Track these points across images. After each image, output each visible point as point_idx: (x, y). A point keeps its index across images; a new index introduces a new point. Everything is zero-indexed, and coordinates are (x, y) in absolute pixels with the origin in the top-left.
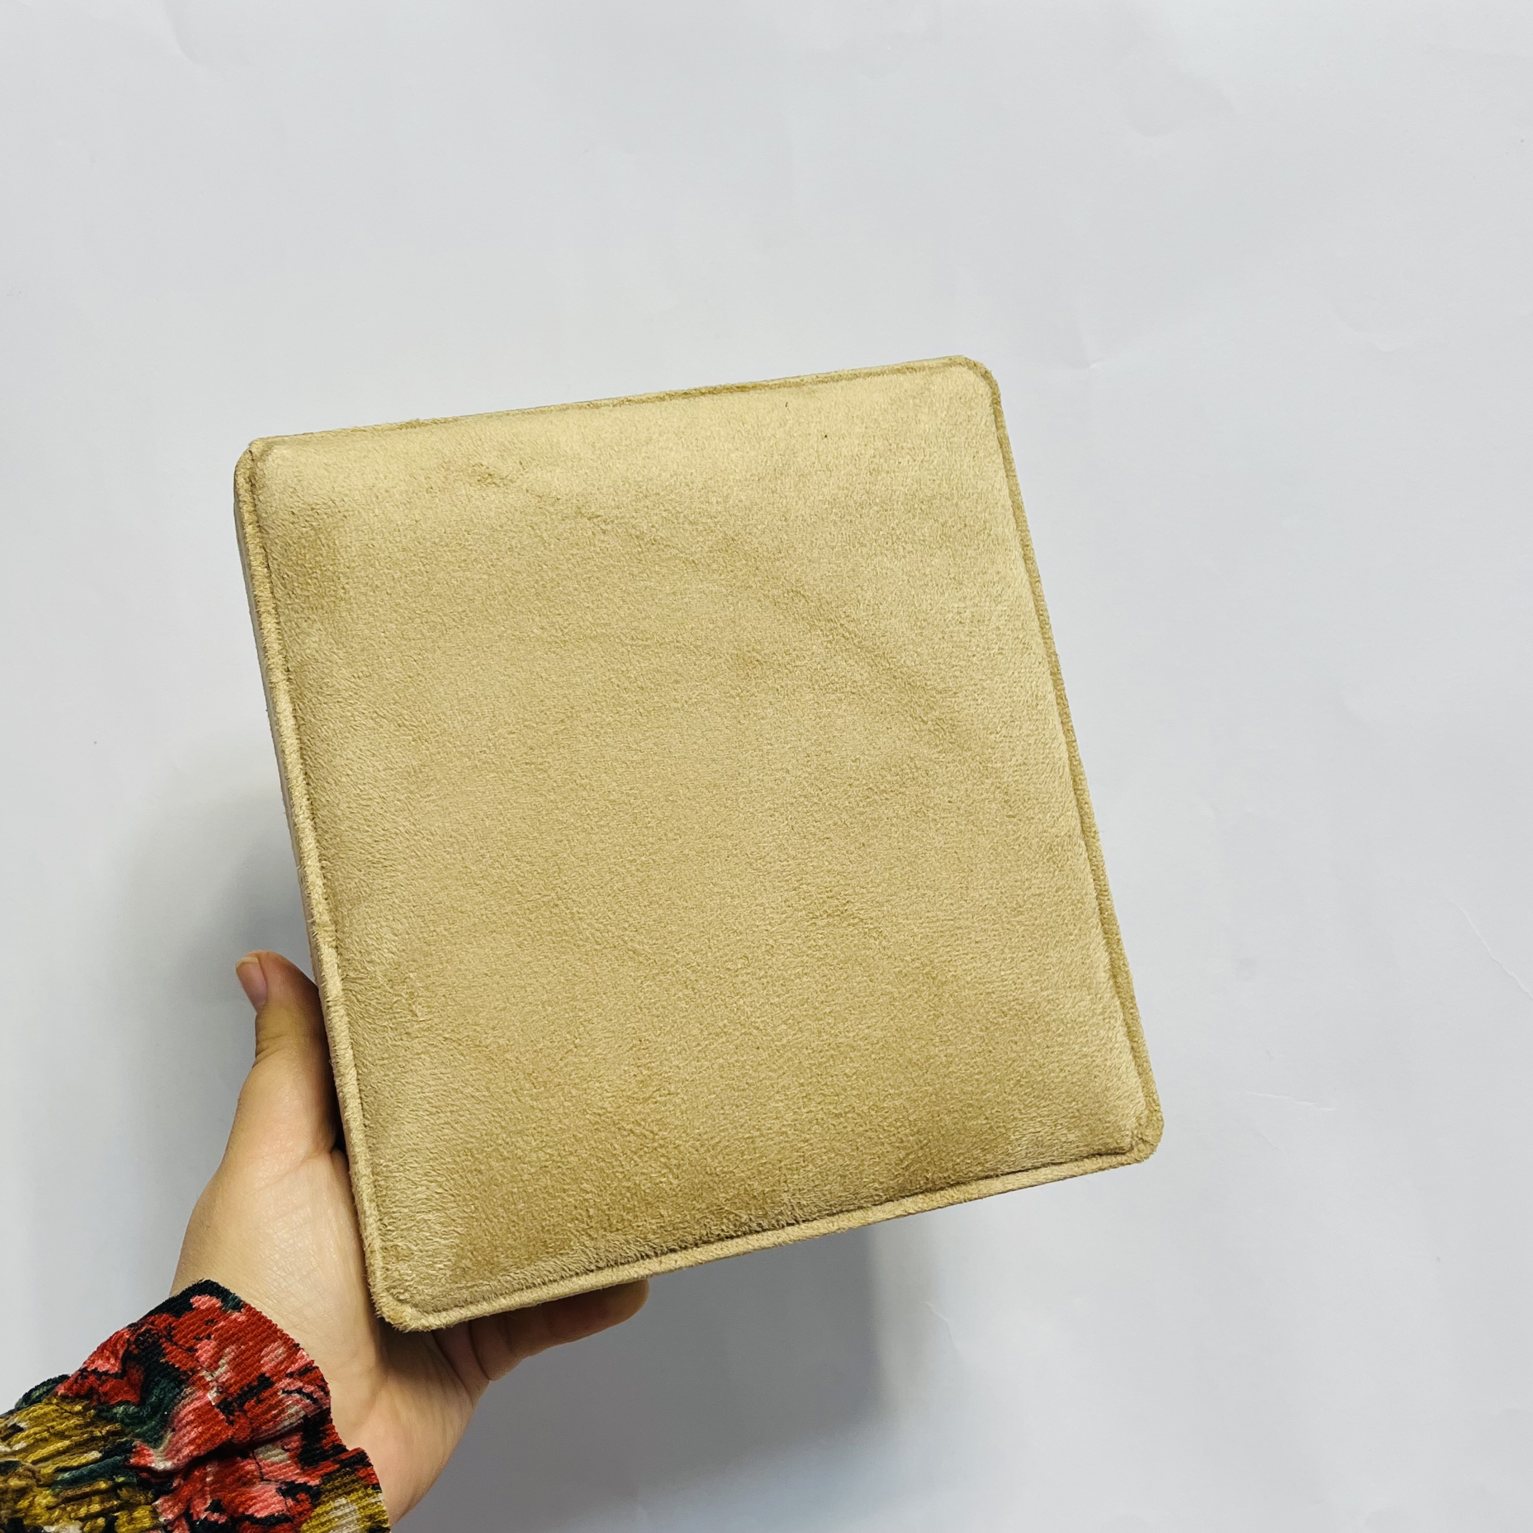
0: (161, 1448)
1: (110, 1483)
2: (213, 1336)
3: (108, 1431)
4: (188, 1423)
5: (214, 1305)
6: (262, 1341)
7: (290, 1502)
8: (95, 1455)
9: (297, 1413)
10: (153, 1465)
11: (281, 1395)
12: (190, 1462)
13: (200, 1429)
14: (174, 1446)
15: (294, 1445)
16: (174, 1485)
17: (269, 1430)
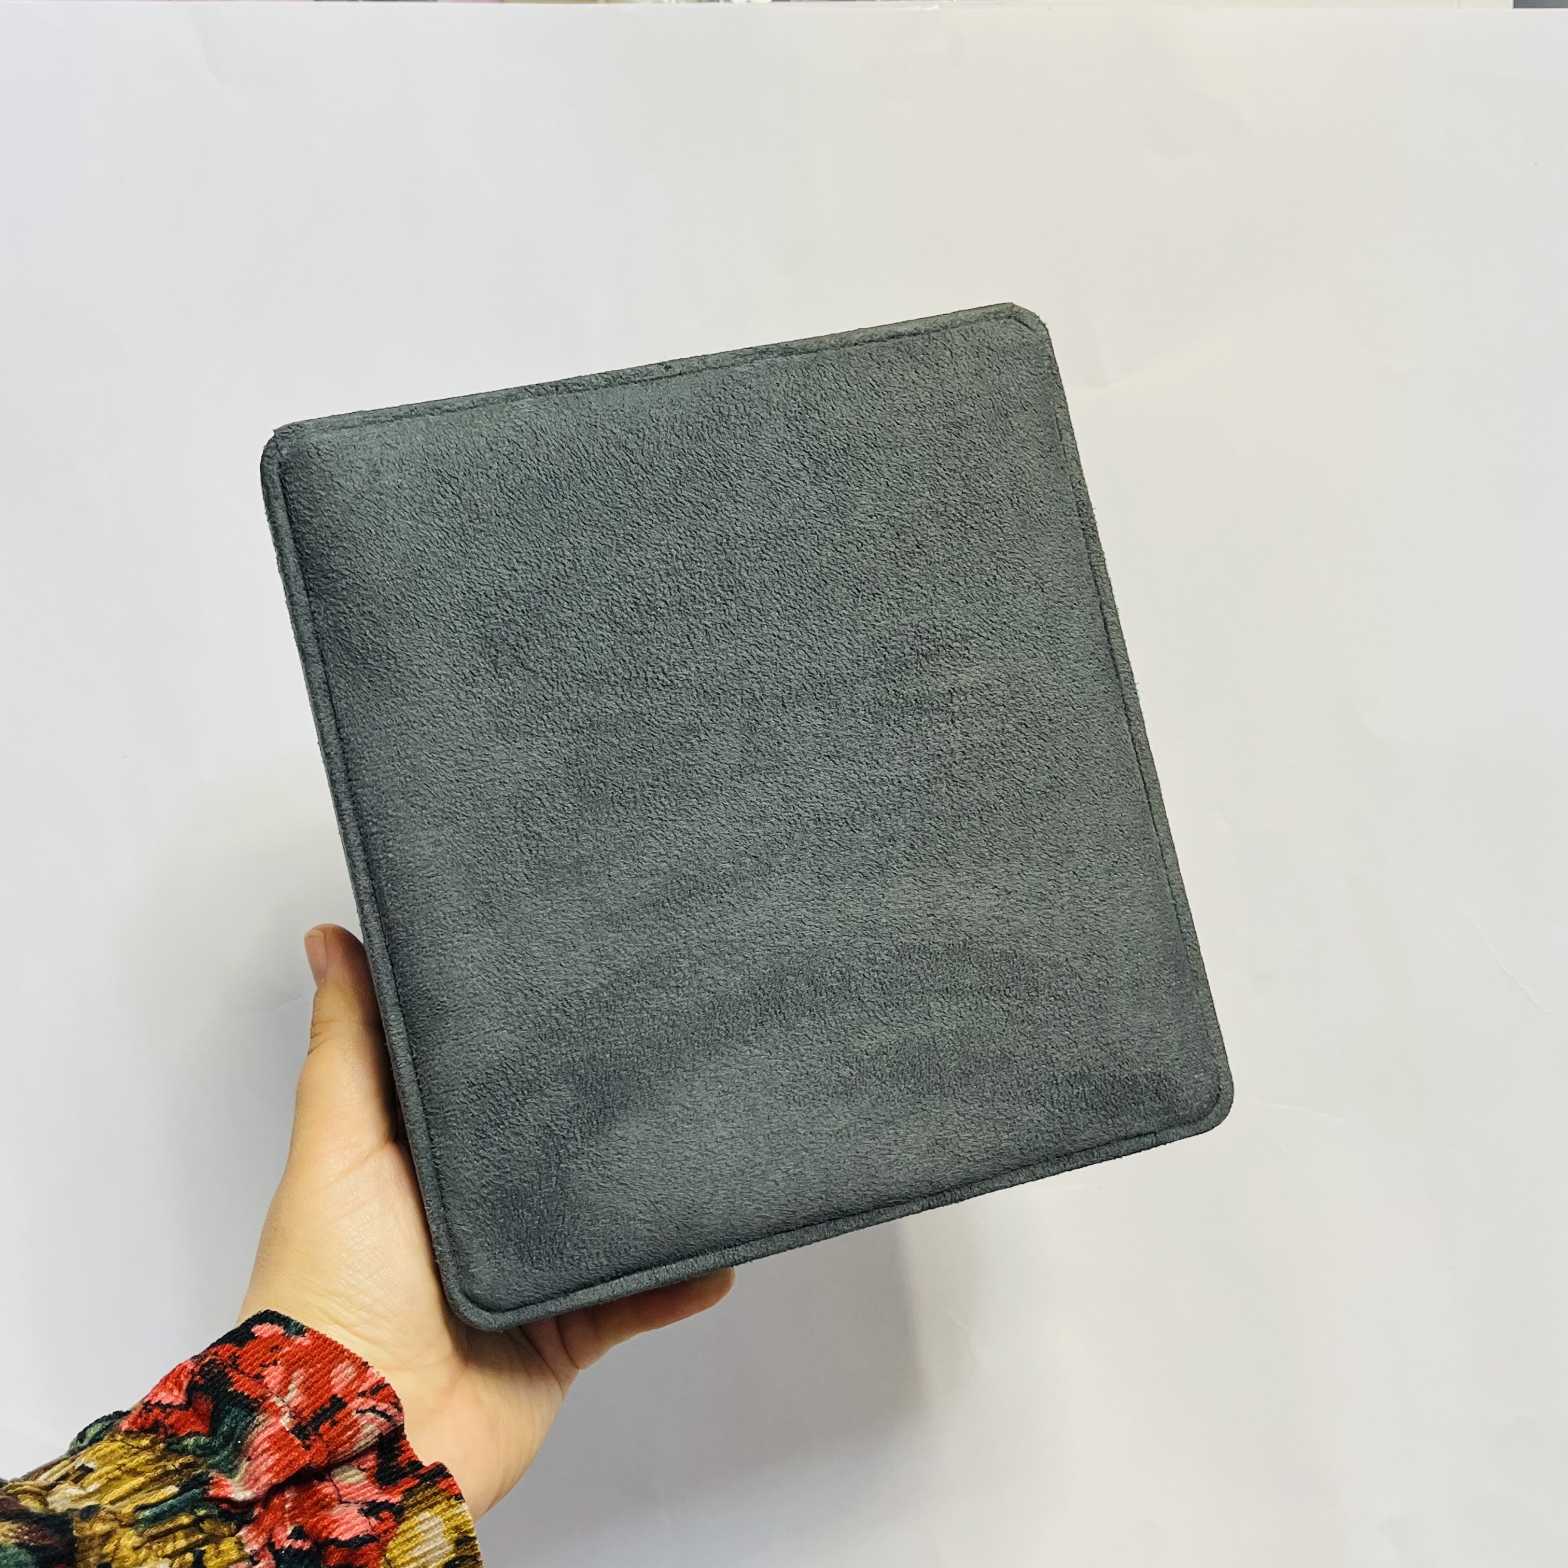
0: (238, 1478)
1: (192, 1517)
2: (279, 1362)
3: (181, 1464)
4: (264, 1451)
5: (277, 1332)
6: (330, 1362)
7: (373, 1521)
8: (172, 1489)
9: (372, 1432)
10: (233, 1496)
11: (355, 1415)
12: (270, 1490)
13: (277, 1456)
14: (251, 1475)
15: (370, 1464)
16: (255, 1514)
17: (345, 1452)
